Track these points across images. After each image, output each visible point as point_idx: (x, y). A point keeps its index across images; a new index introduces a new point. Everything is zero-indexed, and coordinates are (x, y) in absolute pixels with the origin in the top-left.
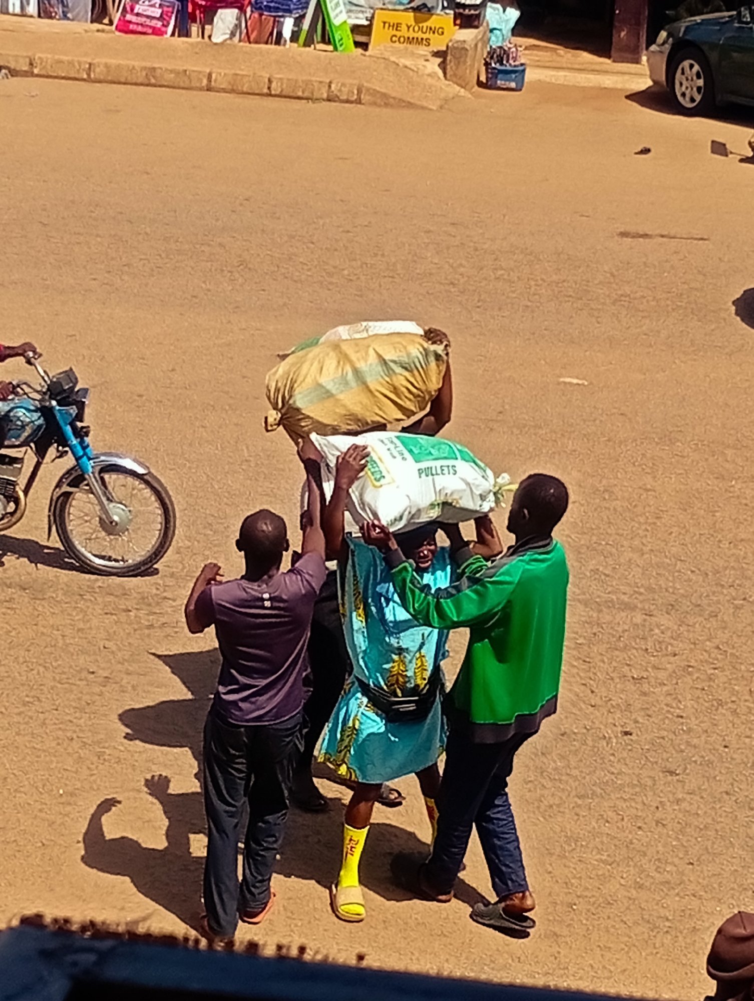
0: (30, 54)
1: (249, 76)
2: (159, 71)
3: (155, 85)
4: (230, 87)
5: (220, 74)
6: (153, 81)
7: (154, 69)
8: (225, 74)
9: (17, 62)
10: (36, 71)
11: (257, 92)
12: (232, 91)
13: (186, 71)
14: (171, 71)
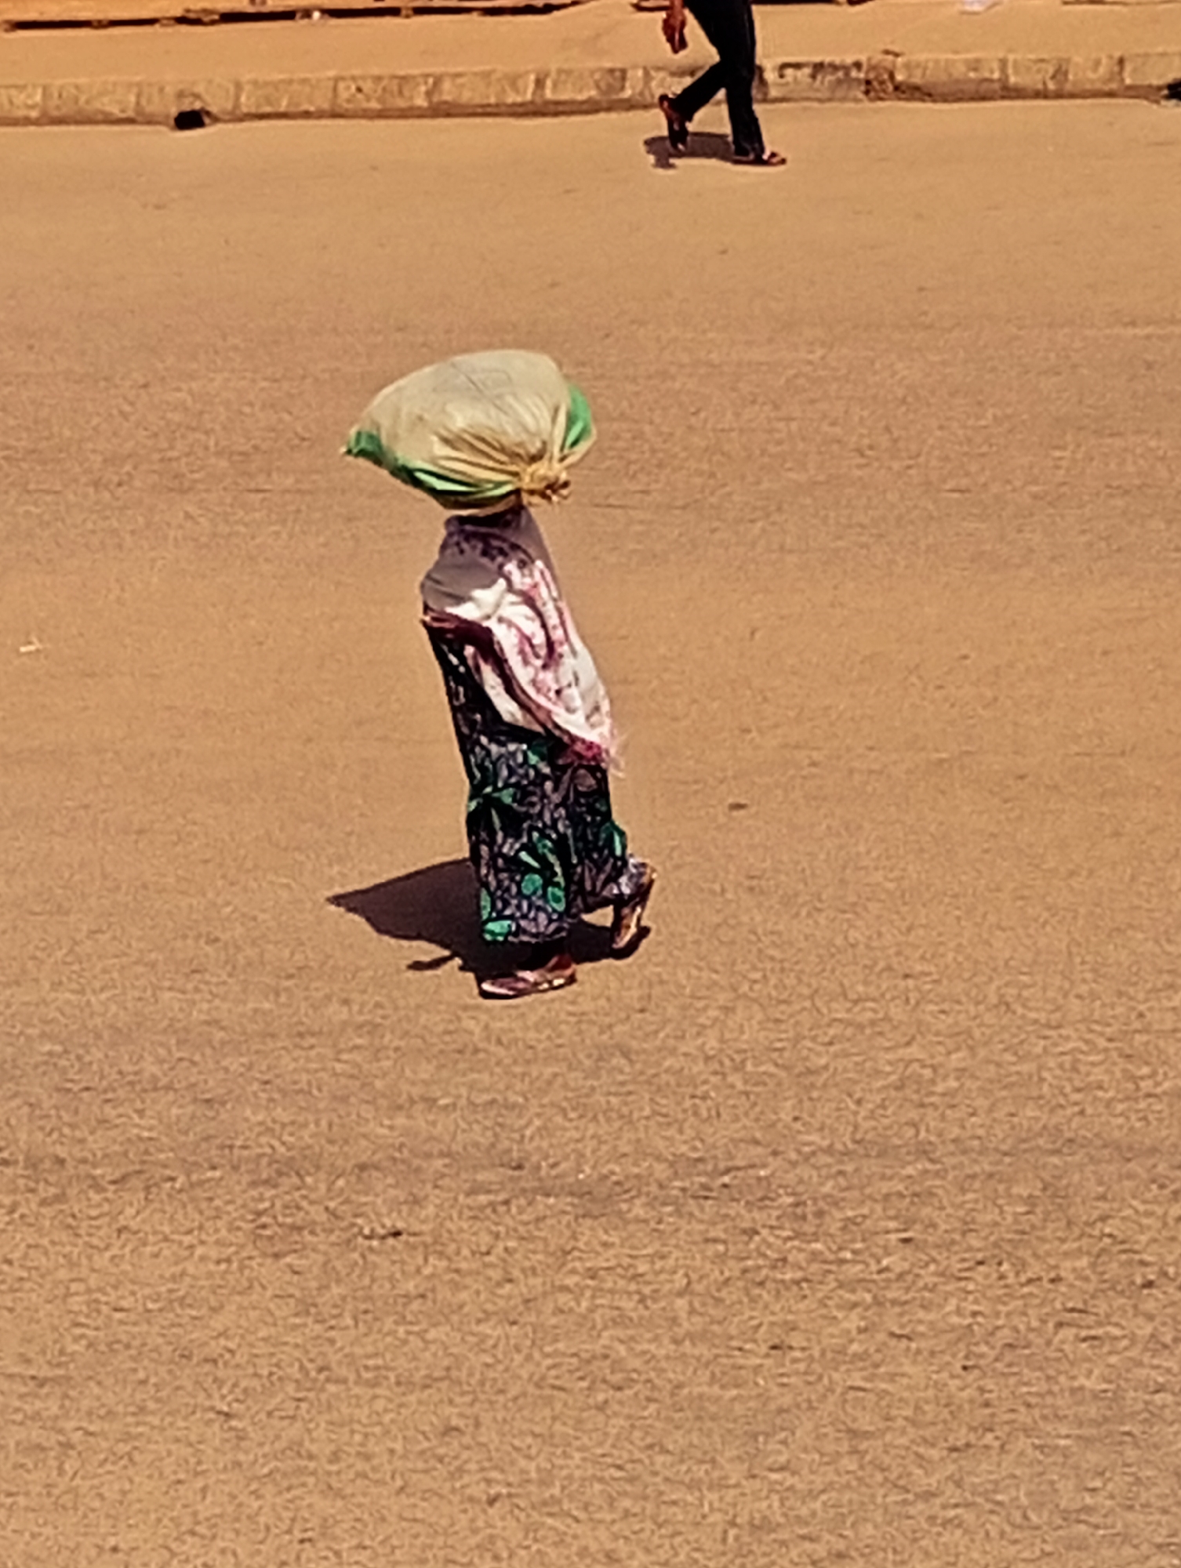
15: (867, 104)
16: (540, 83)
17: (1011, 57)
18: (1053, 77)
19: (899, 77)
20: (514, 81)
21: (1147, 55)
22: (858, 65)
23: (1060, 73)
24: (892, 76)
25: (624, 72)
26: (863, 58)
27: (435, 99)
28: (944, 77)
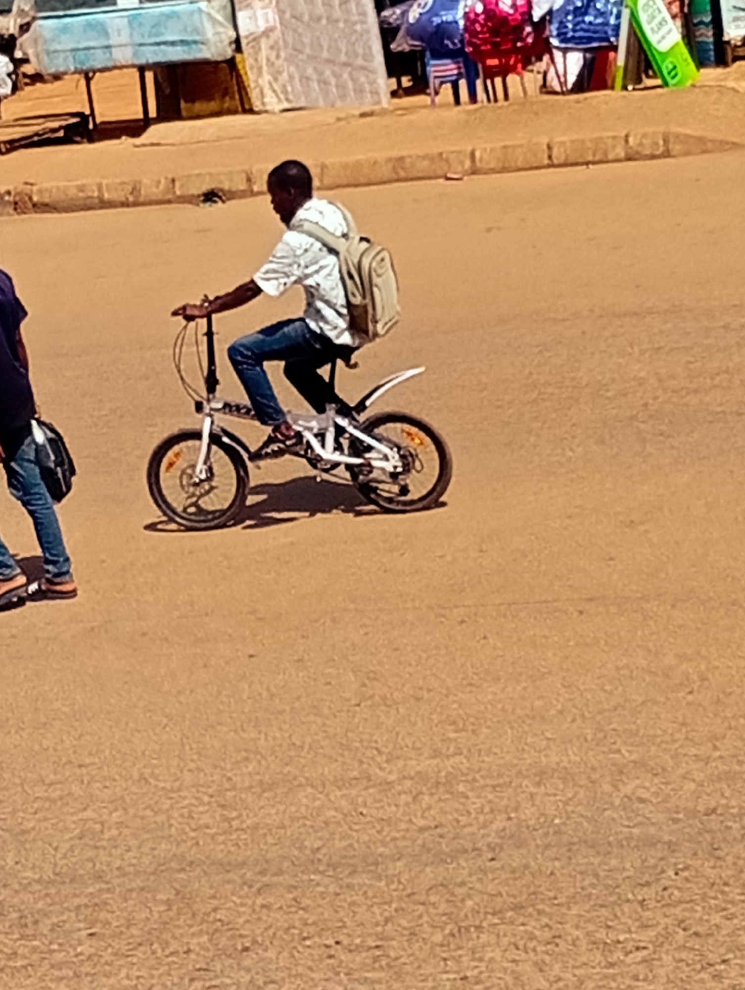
0: (247, 167)
1: (521, 146)
2: (408, 160)
3: (406, 180)
4: (501, 165)
5: (485, 149)
6: (402, 174)
7: (401, 159)
8: (492, 150)
9: (231, 180)
10: (256, 188)
11: (535, 165)
12: (504, 170)
13: (441, 154)
14: (425, 157)
15: (16, 217)
17: (105, 182)
18: (132, 193)
19: (35, 199)
21: (189, 176)
22: (9, 193)
23: (135, 190)
24: (30, 198)
26: (11, 188)
28: (63, 197)
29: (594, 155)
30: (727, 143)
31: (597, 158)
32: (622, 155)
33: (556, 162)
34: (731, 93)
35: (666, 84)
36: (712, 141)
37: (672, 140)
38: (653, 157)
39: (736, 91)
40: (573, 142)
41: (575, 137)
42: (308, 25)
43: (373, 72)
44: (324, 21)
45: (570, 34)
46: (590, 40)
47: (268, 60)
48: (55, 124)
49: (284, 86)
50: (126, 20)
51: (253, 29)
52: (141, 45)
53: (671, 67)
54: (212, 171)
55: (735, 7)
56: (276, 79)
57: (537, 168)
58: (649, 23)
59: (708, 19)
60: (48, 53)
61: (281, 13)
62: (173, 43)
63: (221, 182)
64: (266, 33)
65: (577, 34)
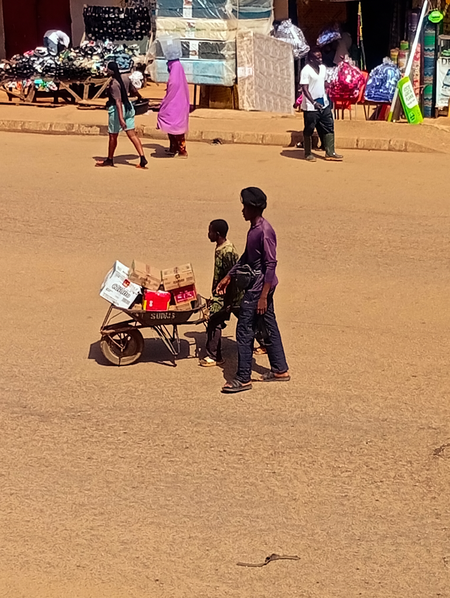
0: (232, 131)
9: (225, 136)
10: (235, 140)
11: (351, 147)
16: (51, 126)
19: (145, 132)
20: (44, 125)
21: (209, 132)
24: (143, 131)
25: (73, 125)
27: (23, 128)
29: (375, 147)
30: (431, 149)
31: (376, 148)
32: (387, 148)
33: (359, 147)
34: (436, 129)
35: (409, 122)
36: (425, 148)
37: (408, 145)
38: (399, 151)
39: (438, 129)
40: (367, 140)
41: (368, 138)
42: (266, 77)
43: (290, 100)
44: (273, 76)
45: (372, 96)
46: (381, 99)
47: (247, 88)
48: (157, 103)
49: (253, 100)
50: (192, 64)
51: (243, 75)
52: (197, 75)
53: (412, 115)
54: (219, 131)
55: (442, 94)
56: (249, 97)
57: (352, 149)
58: (406, 96)
59: (430, 97)
60: (159, 73)
61: (256, 70)
62: (210, 77)
63: (221, 136)
64: (248, 78)
65: (376, 96)
